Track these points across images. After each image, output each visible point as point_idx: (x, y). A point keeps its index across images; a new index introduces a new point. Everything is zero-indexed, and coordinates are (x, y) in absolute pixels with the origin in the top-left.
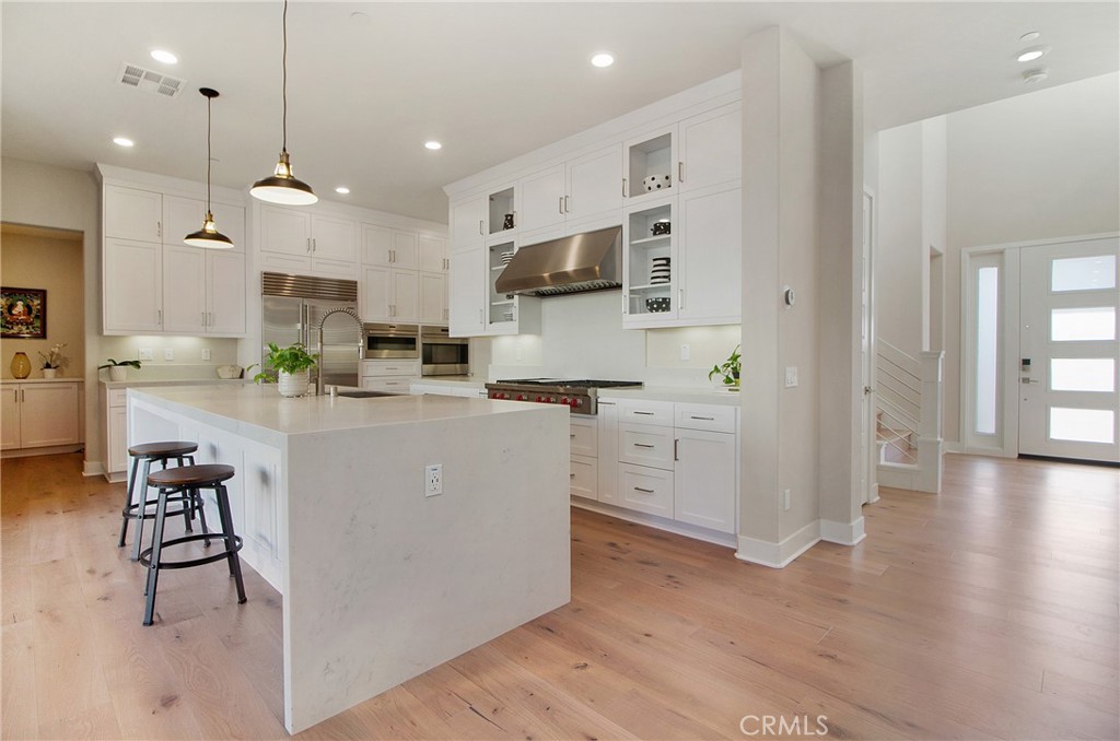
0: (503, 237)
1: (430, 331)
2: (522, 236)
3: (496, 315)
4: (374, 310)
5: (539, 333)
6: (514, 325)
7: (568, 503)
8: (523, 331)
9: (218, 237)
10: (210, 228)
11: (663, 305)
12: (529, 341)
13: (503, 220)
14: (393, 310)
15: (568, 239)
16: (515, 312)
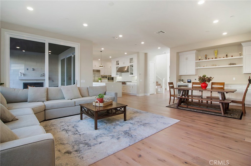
0: (118, 66)
1: (108, 76)
2: (120, 66)
3: (117, 74)
4: (102, 73)
5: (122, 76)
6: (119, 75)
7: (122, 93)
8: (120, 76)
9: (102, 66)
10: (101, 65)
11: (132, 74)
12: (121, 77)
13: (118, 64)
14: (104, 73)
15: (126, 67)
16: (119, 74)
